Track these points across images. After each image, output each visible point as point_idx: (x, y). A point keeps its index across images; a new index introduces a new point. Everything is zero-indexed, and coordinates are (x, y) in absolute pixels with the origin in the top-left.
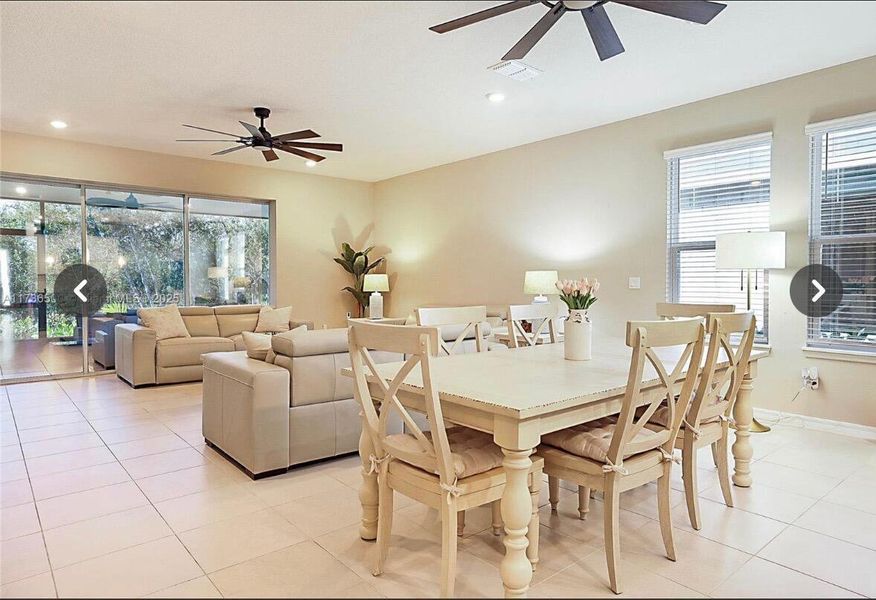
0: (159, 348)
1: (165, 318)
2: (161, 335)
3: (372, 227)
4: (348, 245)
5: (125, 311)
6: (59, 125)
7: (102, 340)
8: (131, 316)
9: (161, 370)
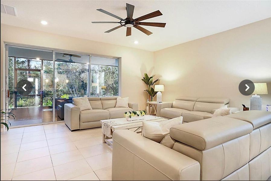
0: (81, 115)
1: (83, 102)
2: (82, 109)
3: (153, 68)
4: (146, 74)
5: (68, 98)
6: (44, 23)
7: (60, 109)
8: (70, 101)
9: (81, 124)
